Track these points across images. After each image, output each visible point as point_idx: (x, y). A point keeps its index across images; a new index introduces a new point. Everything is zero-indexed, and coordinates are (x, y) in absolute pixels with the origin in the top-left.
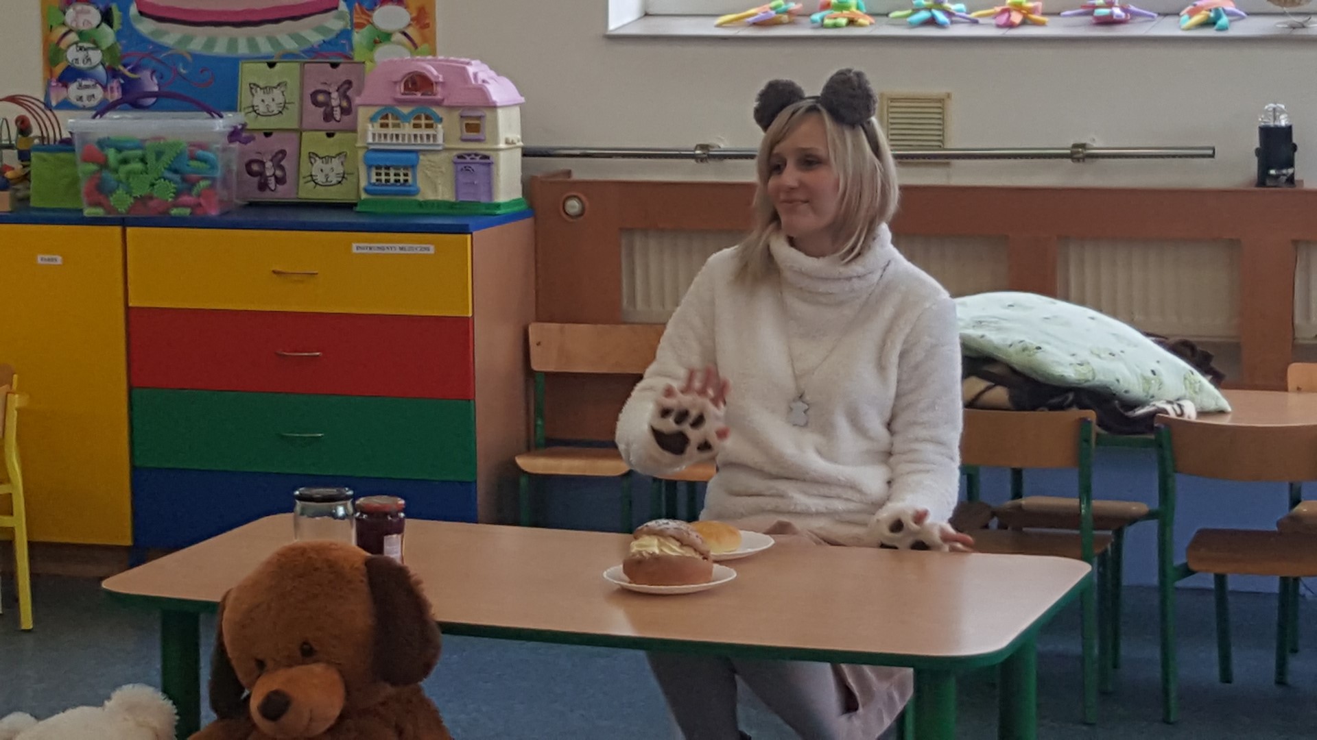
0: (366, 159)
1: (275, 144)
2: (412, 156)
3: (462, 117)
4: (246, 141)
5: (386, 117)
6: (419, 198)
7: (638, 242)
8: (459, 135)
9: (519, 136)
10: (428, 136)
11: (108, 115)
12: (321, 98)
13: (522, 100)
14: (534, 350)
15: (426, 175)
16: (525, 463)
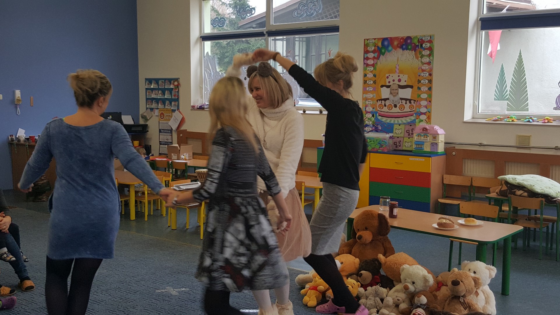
0: (414, 143)
1: (399, 140)
2: (423, 143)
3: (433, 136)
4: (393, 139)
5: (419, 135)
6: (424, 150)
7: (466, 161)
8: (432, 139)
9: (444, 140)
10: (426, 139)
11: (369, 133)
12: (408, 131)
13: (445, 133)
14: (444, 179)
15: (426, 147)
16: (440, 200)
